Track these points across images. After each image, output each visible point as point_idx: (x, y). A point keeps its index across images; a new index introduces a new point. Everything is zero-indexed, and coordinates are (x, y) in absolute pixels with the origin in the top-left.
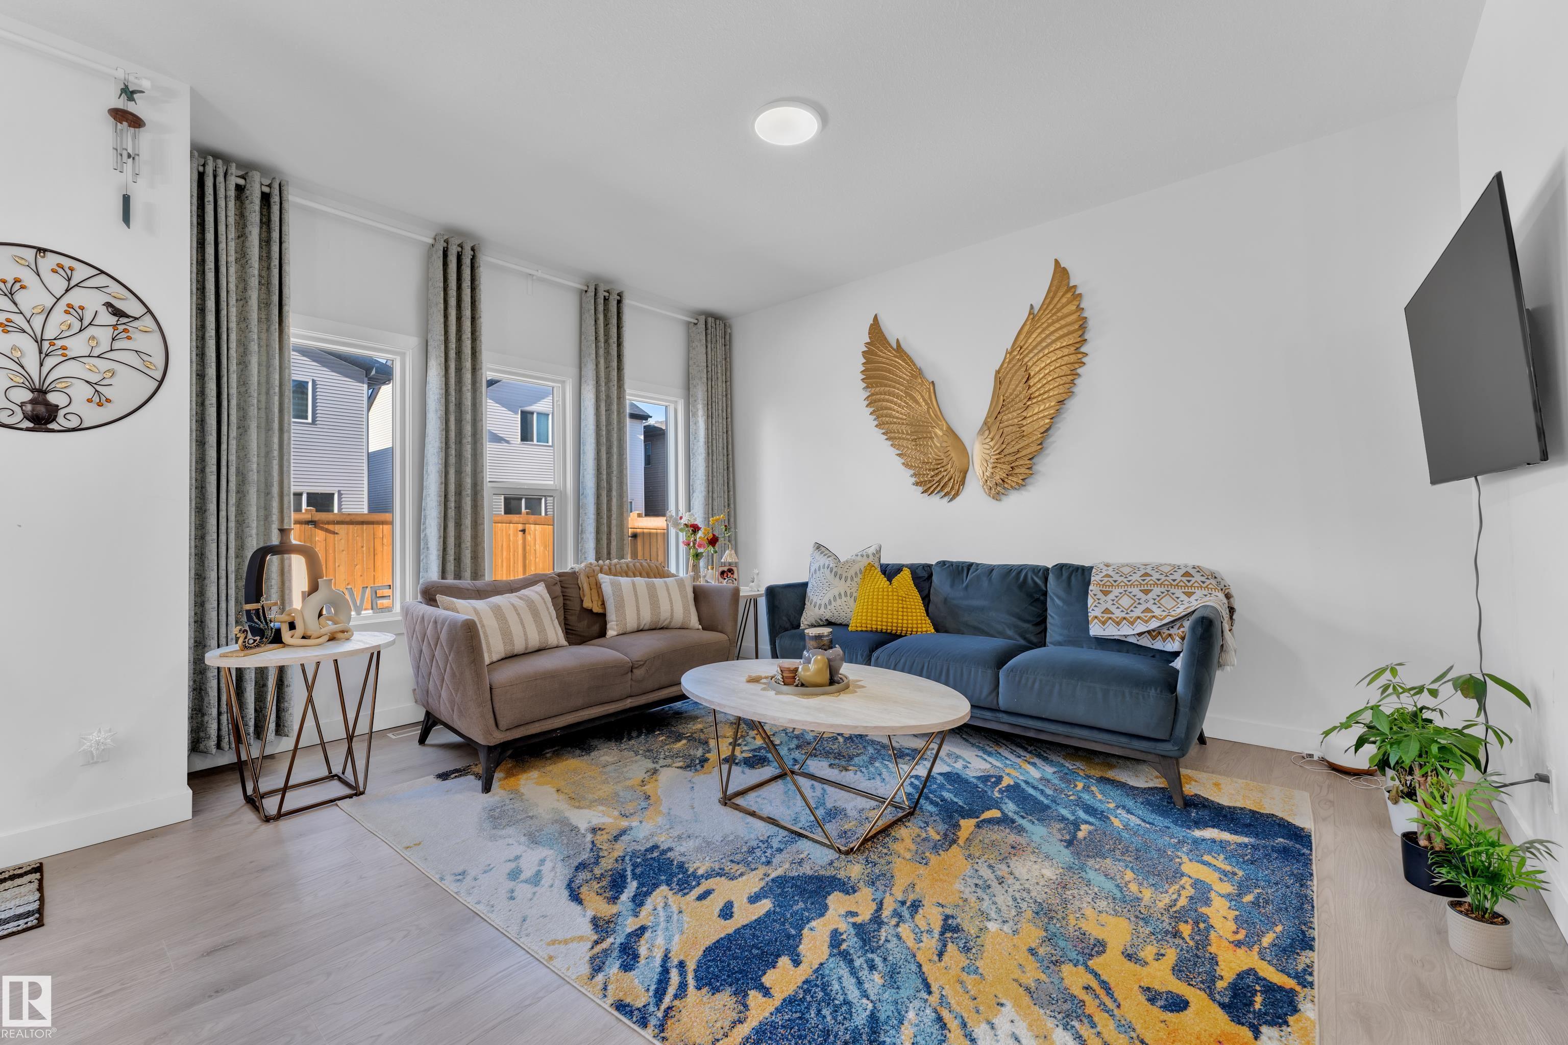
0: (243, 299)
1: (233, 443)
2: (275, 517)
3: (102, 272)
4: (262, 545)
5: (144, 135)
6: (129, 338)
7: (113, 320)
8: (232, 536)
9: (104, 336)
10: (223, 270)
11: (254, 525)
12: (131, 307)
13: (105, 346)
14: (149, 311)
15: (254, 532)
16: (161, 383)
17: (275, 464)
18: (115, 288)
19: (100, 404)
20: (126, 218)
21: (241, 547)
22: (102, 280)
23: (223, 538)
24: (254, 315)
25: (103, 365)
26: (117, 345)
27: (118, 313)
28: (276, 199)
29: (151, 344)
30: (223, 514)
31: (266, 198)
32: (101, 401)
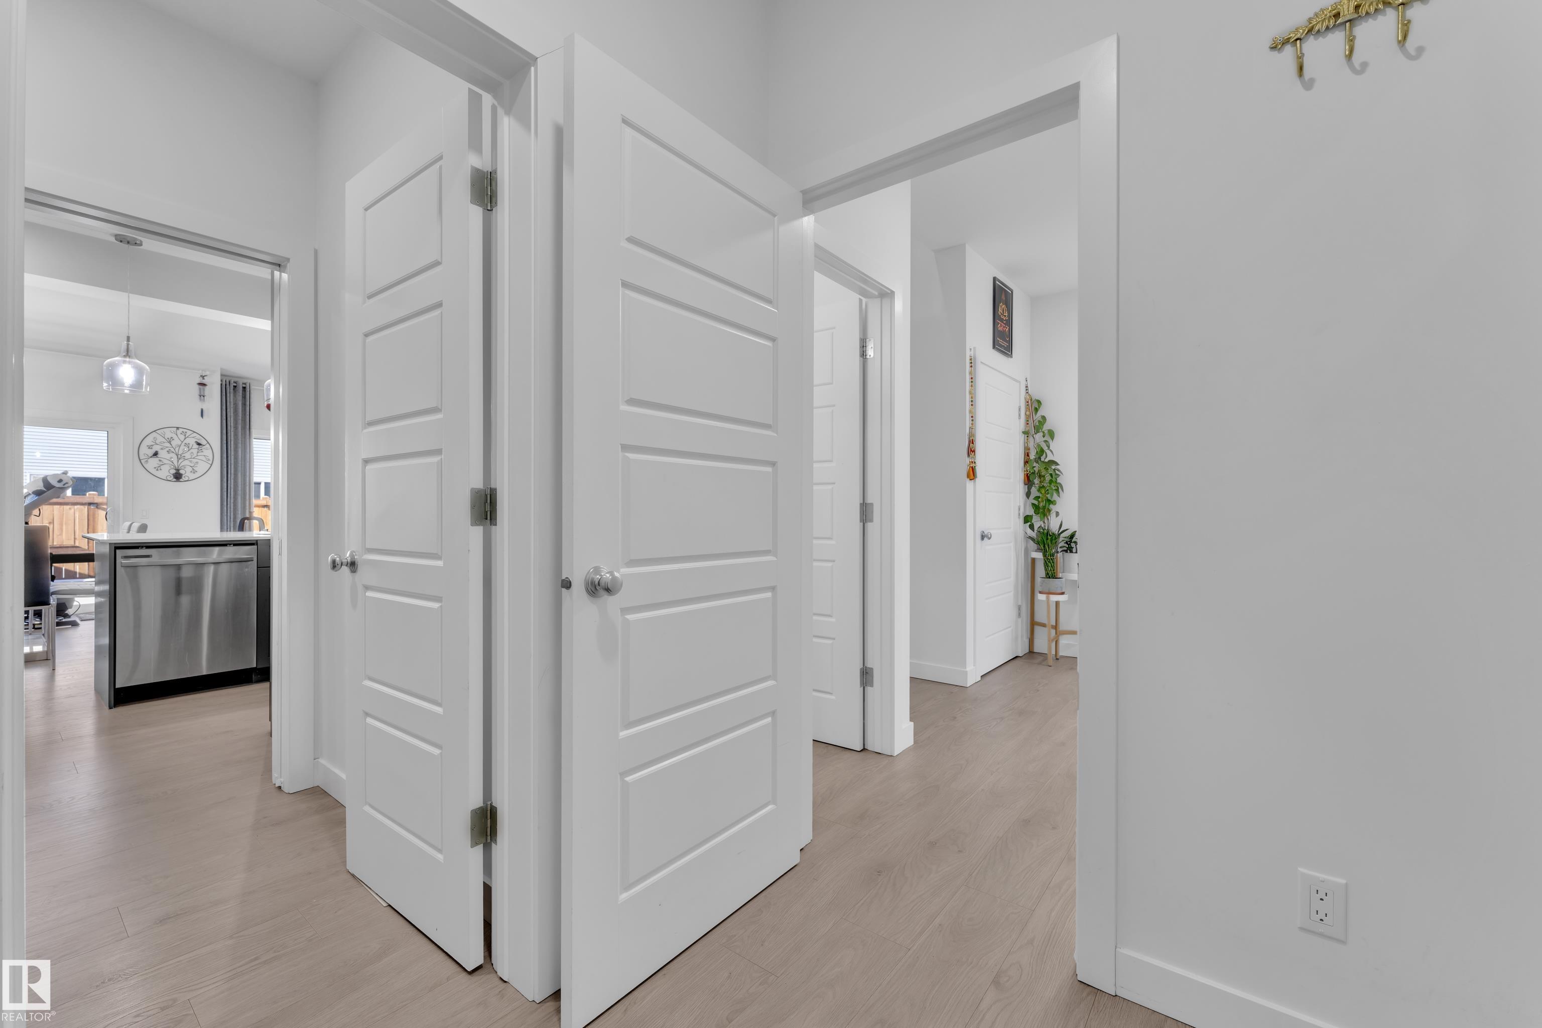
0: (236, 428)
1: (232, 481)
2: (247, 507)
3: (194, 432)
4: (242, 517)
5: (207, 388)
6: (202, 452)
7: (198, 446)
8: (232, 514)
9: (195, 451)
10: (229, 419)
11: (240, 510)
12: (203, 442)
13: (195, 455)
14: (208, 443)
15: (240, 512)
16: (211, 465)
17: (248, 487)
18: (198, 436)
19: (194, 473)
20: (202, 416)
21: (235, 521)
22: (195, 435)
23: (229, 514)
24: (240, 434)
25: (195, 461)
26: (199, 454)
27: (199, 444)
28: (248, 390)
29: (208, 453)
30: (229, 506)
31: (244, 388)
32: (194, 471)
